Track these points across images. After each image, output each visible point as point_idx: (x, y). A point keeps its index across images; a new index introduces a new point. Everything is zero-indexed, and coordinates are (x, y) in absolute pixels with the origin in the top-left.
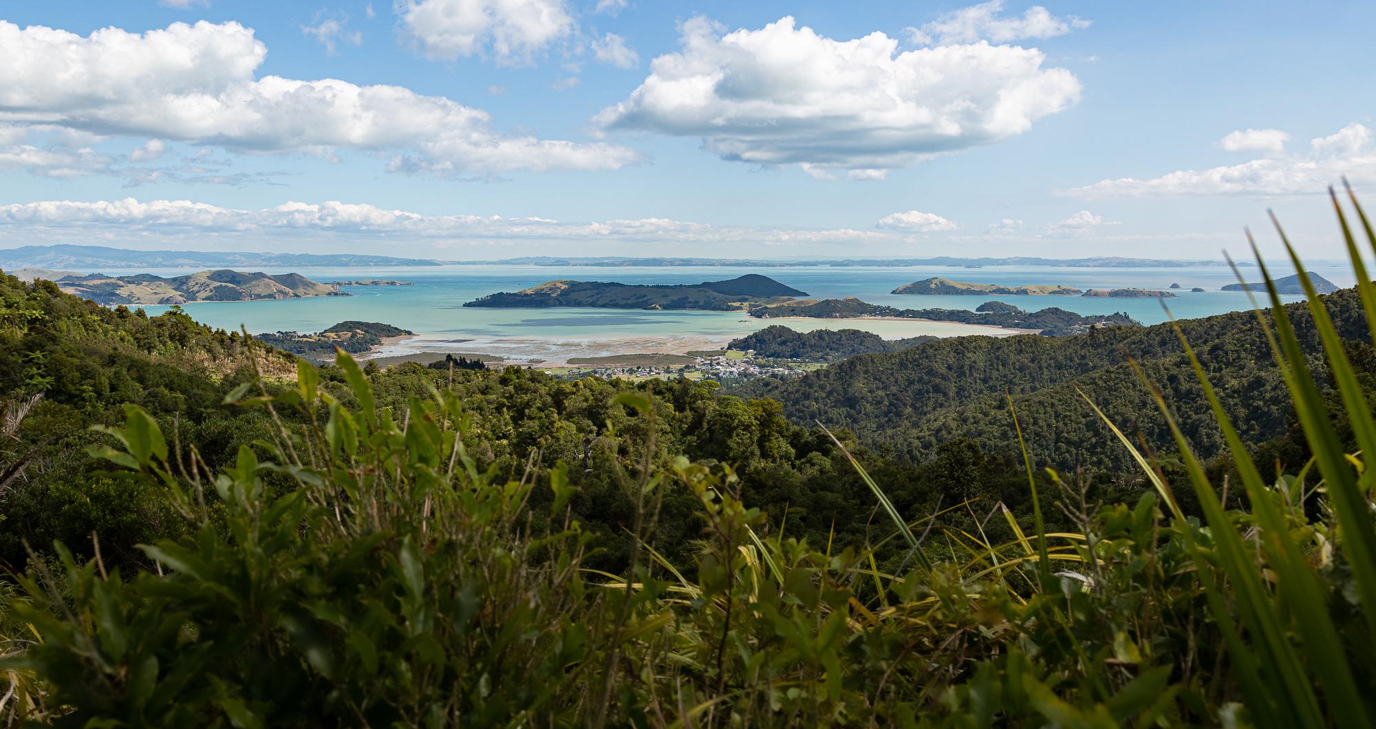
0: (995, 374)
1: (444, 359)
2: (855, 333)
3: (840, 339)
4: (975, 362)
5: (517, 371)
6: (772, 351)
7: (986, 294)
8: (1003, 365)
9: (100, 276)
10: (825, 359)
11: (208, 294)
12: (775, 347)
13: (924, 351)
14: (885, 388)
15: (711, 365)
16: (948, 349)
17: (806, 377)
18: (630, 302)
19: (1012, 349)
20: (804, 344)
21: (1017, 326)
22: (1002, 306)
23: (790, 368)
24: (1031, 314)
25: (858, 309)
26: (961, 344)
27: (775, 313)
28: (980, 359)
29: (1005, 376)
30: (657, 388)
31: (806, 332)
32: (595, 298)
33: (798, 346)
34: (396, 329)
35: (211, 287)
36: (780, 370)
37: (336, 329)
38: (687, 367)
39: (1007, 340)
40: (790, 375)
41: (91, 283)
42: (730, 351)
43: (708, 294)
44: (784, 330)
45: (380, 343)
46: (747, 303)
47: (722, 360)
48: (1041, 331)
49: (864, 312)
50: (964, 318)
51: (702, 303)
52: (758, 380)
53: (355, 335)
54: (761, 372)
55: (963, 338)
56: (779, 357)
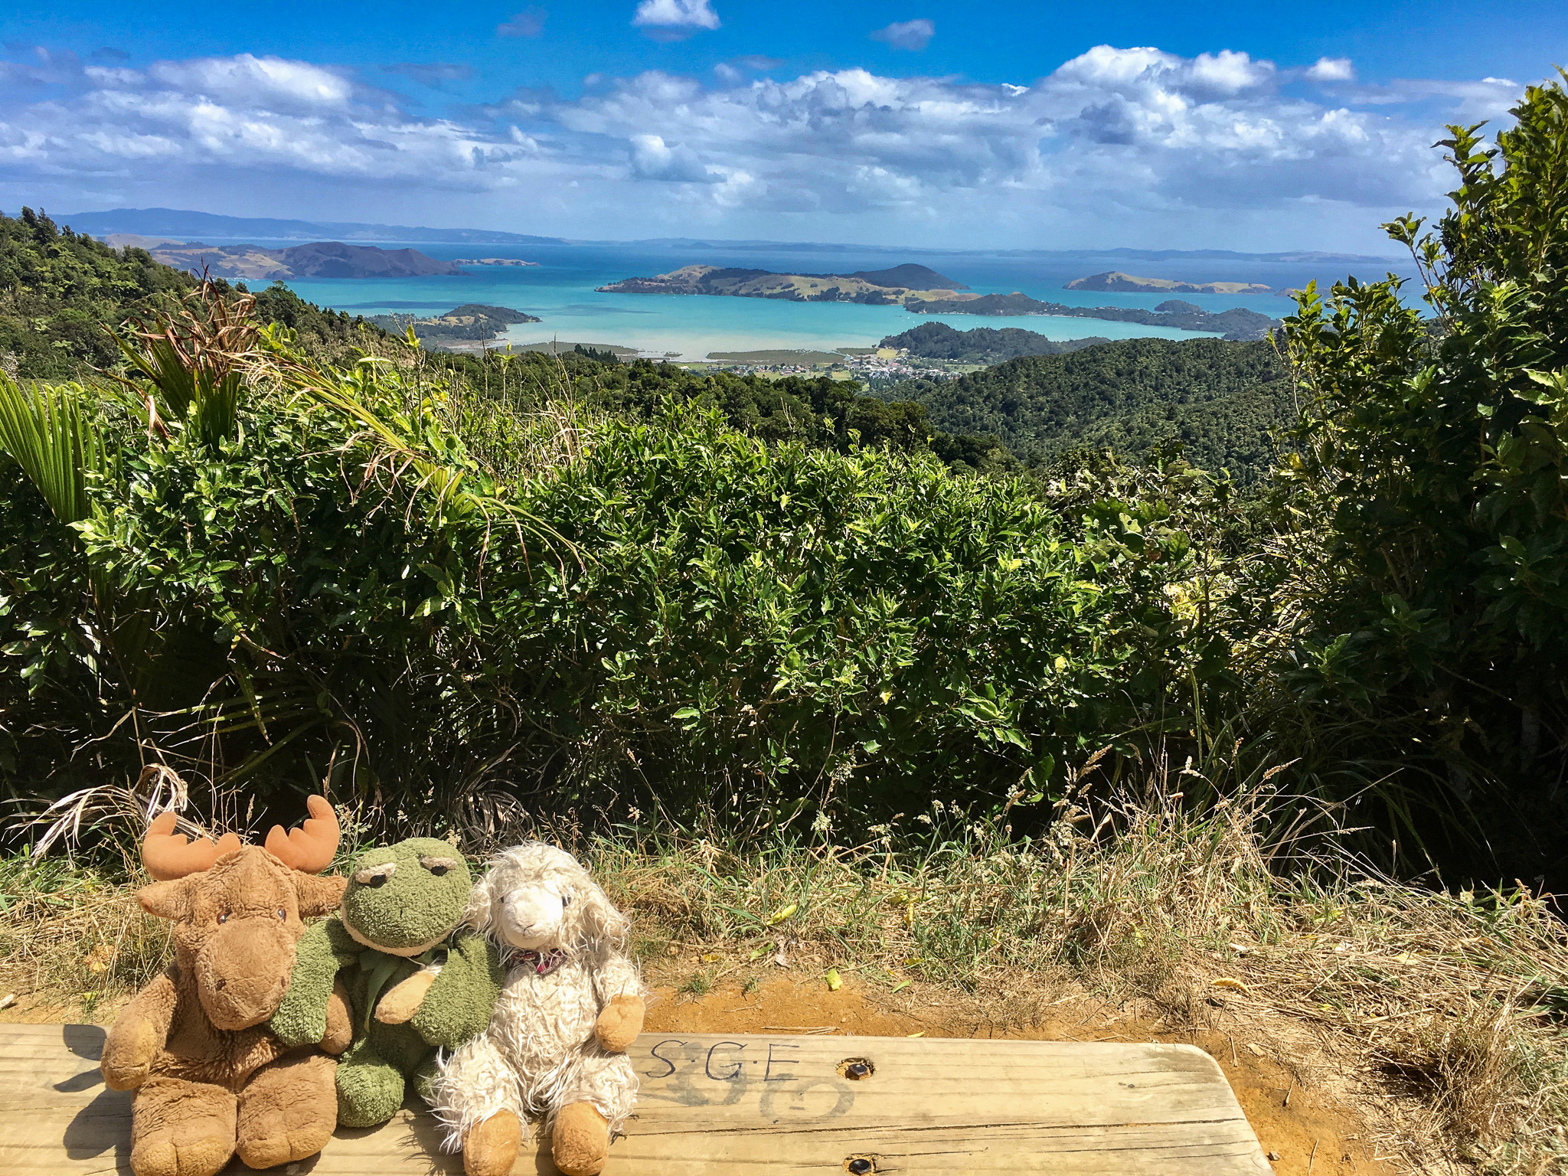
0: (1168, 381)
1: (573, 349)
2: (1020, 332)
3: (1002, 339)
4: (1146, 368)
5: (647, 364)
6: (928, 351)
7: (1167, 291)
8: (1178, 371)
9: (200, 245)
10: (985, 361)
11: (317, 269)
12: (931, 345)
13: (1092, 353)
14: (1047, 394)
15: (861, 363)
16: (1118, 352)
17: (961, 380)
18: (775, 291)
19: (1189, 353)
20: (963, 344)
21: (1199, 328)
22: (1185, 307)
23: (946, 370)
24: (1215, 315)
25: (1025, 306)
26: (1134, 349)
27: (933, 309)
28: (1154, 365)
29: (1179, 384)
30: (791, 386)
31: (965, 330)
32: (737, 287)
33: (955, 346)
34: (522, 314)
35: (321, 261)
36: (934, 372)
37: (456, 312)
38: (835, 366)
39: (1184, 343)
40: (946, 377)
41: (189, 252)
42: (882, 350)
43: (861, 285)
44: (941, 327)
45: (505, 330)
46: (903, 296)
47: (873, 358)
48: (1223, 334)
49: (1031, 309)
50: (1141, 318)
51: (854, 295)
52: (910, 381)
53: (477, 320)
54: (914, 373)
55: (1136, 340)
56: (934, 357)
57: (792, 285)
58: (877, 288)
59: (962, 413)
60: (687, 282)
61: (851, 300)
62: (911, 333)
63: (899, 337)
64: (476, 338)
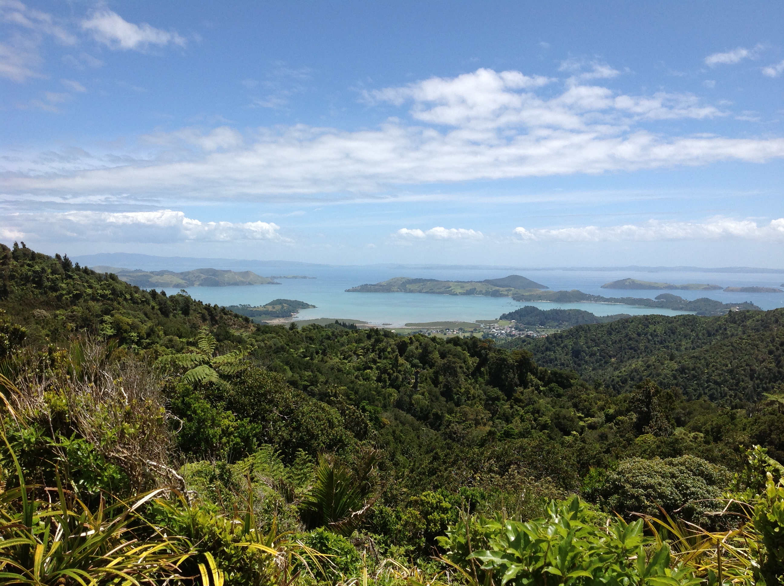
0: (668, 339)
1: (334, 322)
2: (578, 311)
3: (569, 315)
4: (655, 331)
5: (376, 331)
6: (527, 321)
7: (661, 289)
9: (141, 271)
10: (560, 327)
11: (200, 282)
12: (528, 319)
13: (622, 323)
14: (597, 346)
15: (490, 328)
16: (638, 323)
17: (547, 338)
18: (441, 290)
19: (679, 323)
20: (546, 317)
21: (681, 309)
22: (671, 297)
23: (538, 332)
24: (690, 302)
25: (580, 297)
26: (647, 320)
27: (528, 299)
28: (660, 329)
29: (674, 340)
30: (455, 341)
31: (547, 311)
32: (420, 288)
33: (542, 318)
34: (307, 304)
35: (202, 278)
36: (531, 333)
37: (273, 303)
38: (476, 330)
39: (675, 318)
40: (538, 336)
42: (500, 321)
43: (487, 287)
44: (534, 309)
45: (297, 312)
46: (511, 292)
47: (496, 326)
48: (696, 313)
49: (584, 299)
50: (647, 303)
51: (484, 291)
52: (518, 338)
53: (283, 307)
54: (520, 334)
55: (647, 316)
56: (530, 325)
57: (450, 287)
58: (497, 288)
59: (549, 356)
60: (394, 286)
61: (483, 294)
62: (516, 312)
63: (510, 314)
64: (283, 317)
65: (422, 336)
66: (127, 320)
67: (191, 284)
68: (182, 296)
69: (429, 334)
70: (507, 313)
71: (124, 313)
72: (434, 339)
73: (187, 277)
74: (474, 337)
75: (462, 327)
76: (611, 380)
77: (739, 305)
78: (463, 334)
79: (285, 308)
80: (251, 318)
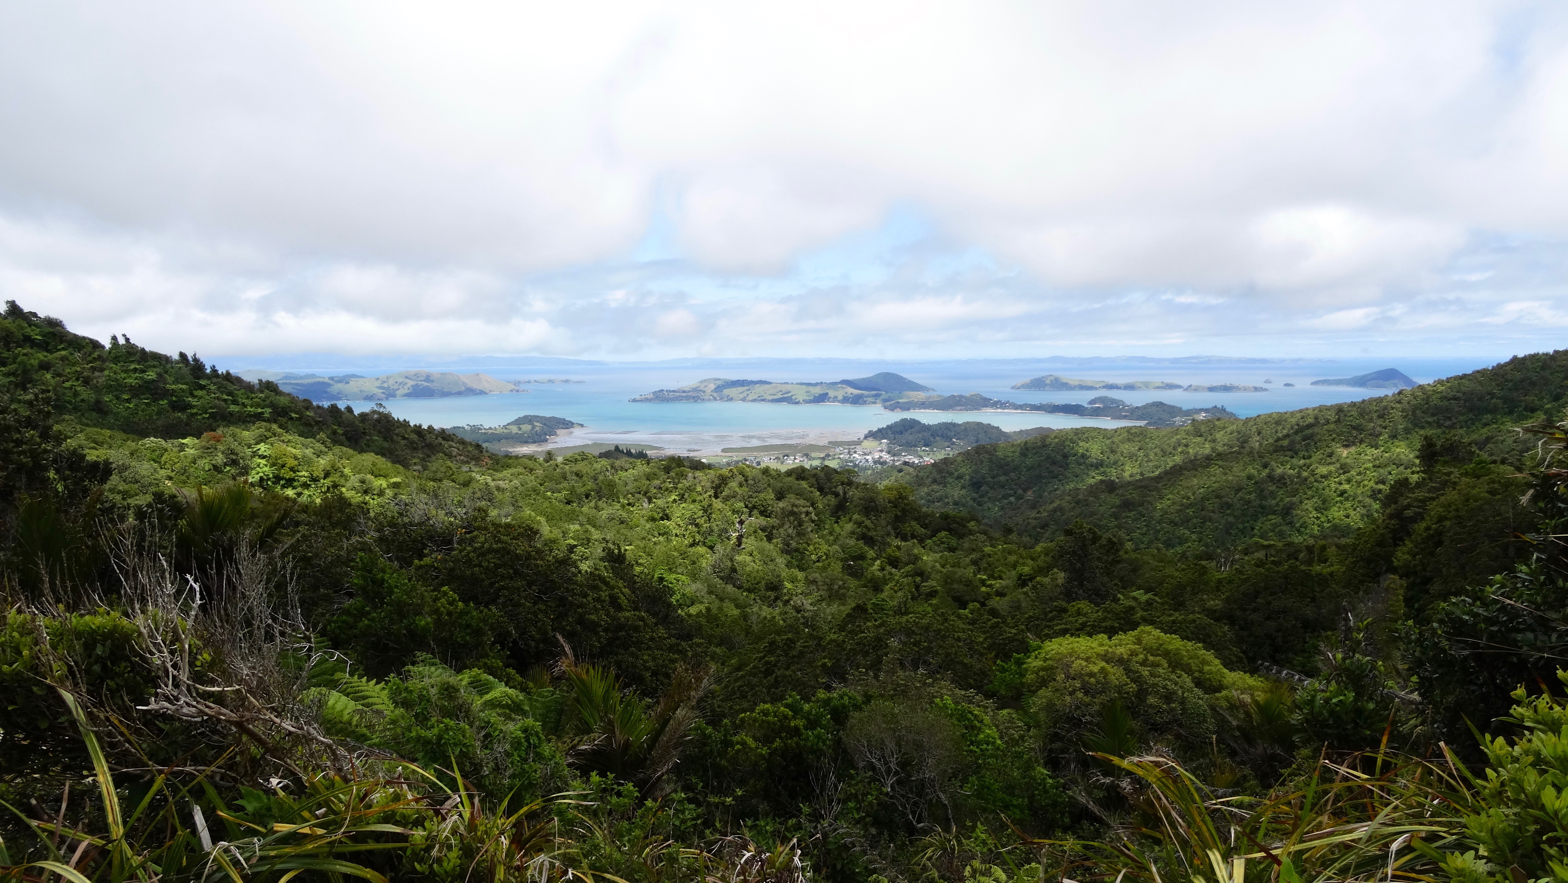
1: (613, 448)
2: (979, 424)
3: (965, 430)
5: (678, 460)
6: (903, 441)
7: (1096, 389)
10: (952, 448)
11: (406, 391)
12: (906, 437)
15: (849, 453)
17: (934, 465)
18: (776, 397)
19: (1121, 439)
20: (932, 435)
21: (1125, 417)
22: (1112, 401)
23: (920, 457)
24: (1137, 407)
27: (906, 407)
30: (800, 473)
32: (745, 394)
33: (926, 436)
34: (569, 421)
35: (409, 385)
36: (911, 459)
37: (518, 422)
38: (828, 455)
39: (1116, 431)
40: (920, 463)
42: (865, 441)
43: (846, 390)
44: (915, 422)
45: (555, 434)
46: (881, 398)
47: (859, 449)
48: (1145, 423)
49: (986, 406)
50: (1077, 411)
51: (840, 397)
52: (892, 467)
53: (534, 427)
54: (894, 460)
55: (1076, 429)
56: (910, 446)
57: (789, 392)
58: (859, 392)
60: (704, 392)
61: (839, 401)
62: (889, 427)
63: (880, 431)
64: (534, 442)
65: (748, 466)
66: (294, 451)
67: (390, 394)
68: (379, 413)
69: (759, 463)
70: (875, 429)
71: (289, 441)
72: (766, 471)
73: (385, 385)
74: (827, 466)
75: (807, 451)
76: (1026, 523)
77: (1206, 411)
78: (810, 462)
79: (538, 428)
80: (485, 445)
